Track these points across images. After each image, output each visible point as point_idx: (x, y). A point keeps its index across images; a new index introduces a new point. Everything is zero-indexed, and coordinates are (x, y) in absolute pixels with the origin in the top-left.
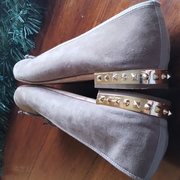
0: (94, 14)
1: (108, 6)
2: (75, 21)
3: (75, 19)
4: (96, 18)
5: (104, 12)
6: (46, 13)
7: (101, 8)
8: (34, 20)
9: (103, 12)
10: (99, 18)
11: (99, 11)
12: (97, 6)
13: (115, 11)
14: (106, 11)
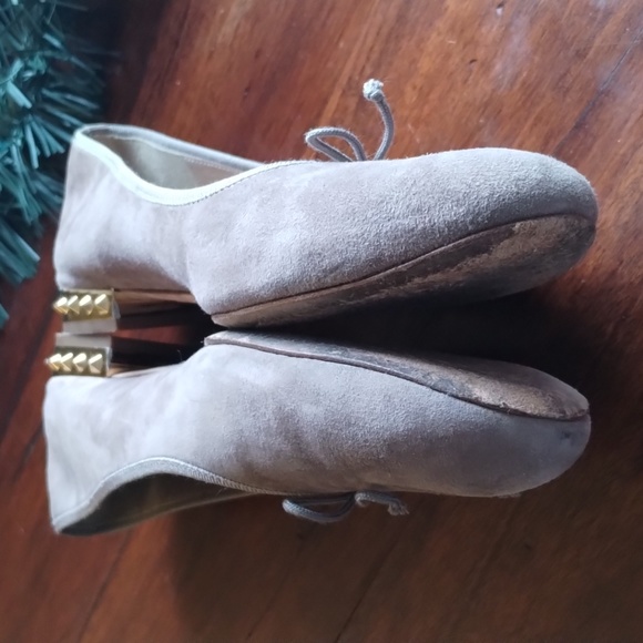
0: (330, 65)
1: (390, 34)
2: (245, 97)
3: (247, 90)
4: (336, 81)
5: (374, 56)
6: (118, 70)
7: (359, 44)
8: (69, 97)
9: (368, 59)
10: (350, 79)
11: (349, 53)
12: (341, 35)
13: (422, 51)
14: (382, 53)
